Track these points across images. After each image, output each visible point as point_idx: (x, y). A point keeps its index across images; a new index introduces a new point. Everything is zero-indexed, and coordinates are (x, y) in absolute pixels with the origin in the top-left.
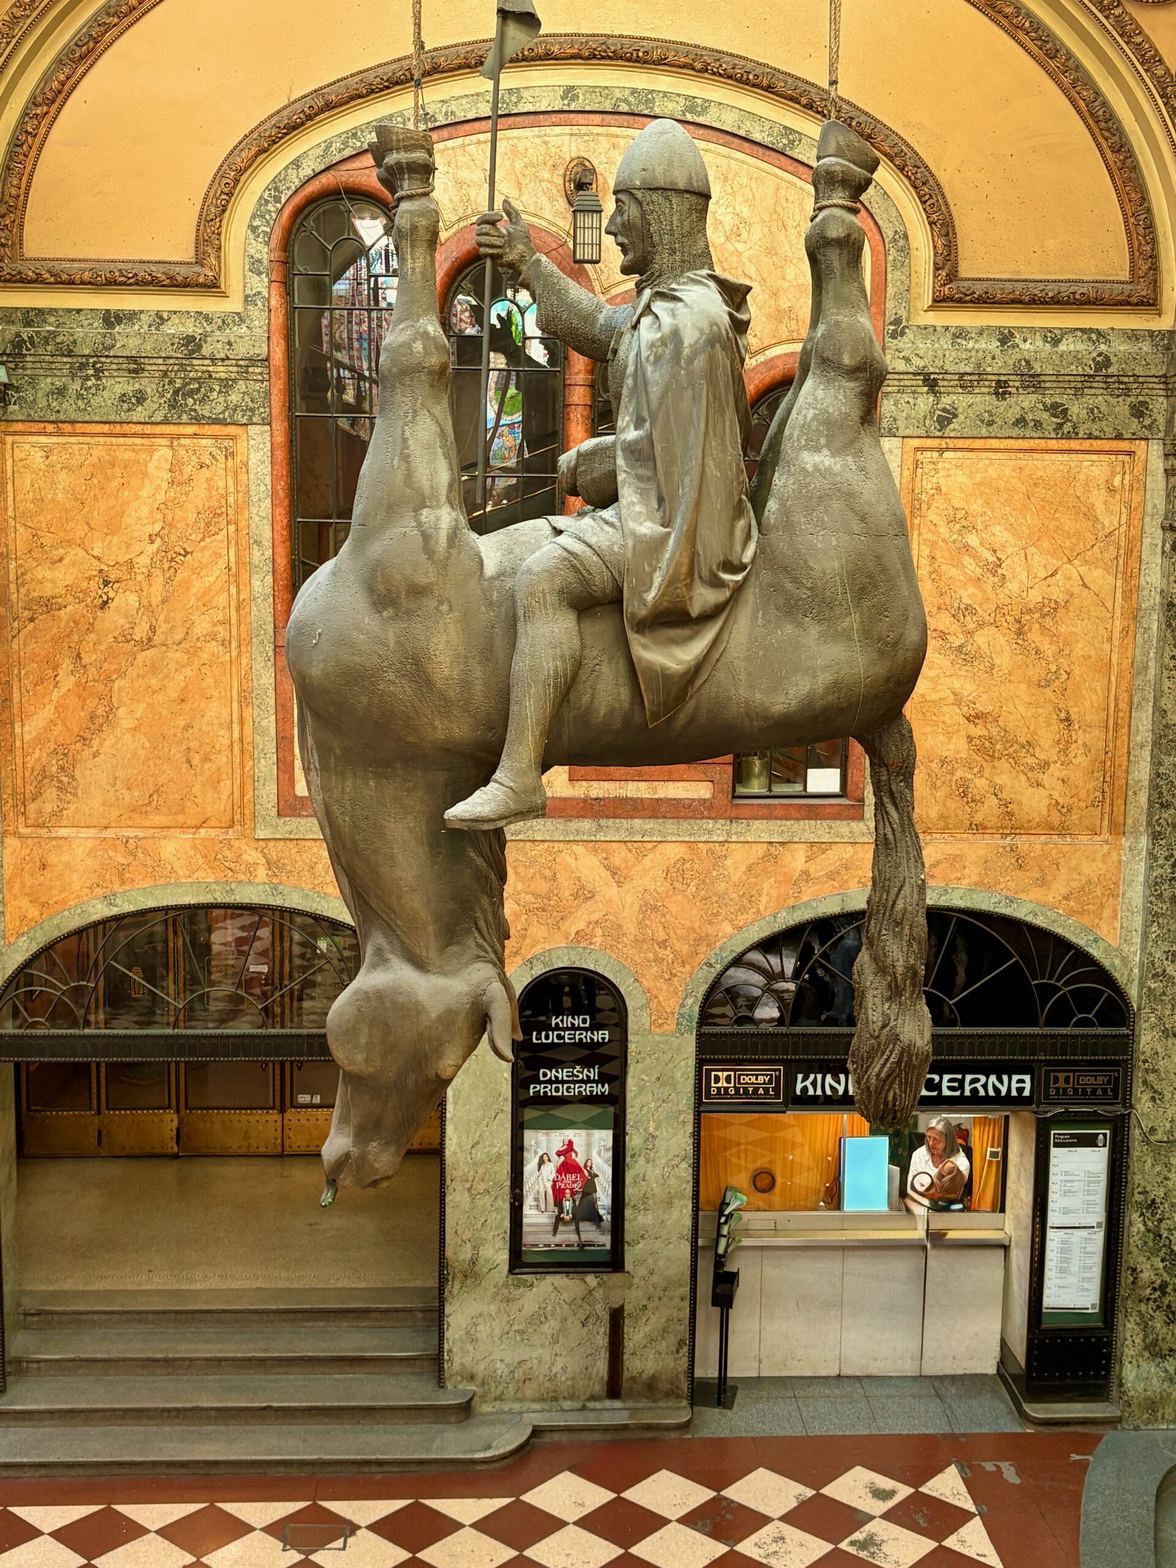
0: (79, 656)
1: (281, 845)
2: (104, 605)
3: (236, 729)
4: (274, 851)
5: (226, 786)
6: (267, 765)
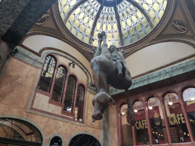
0: (12, 83)
1: (29, 113)
2: (17, 79)
3: (28, 97)
4: (28, 114)
5: (24, 104)
6: (30, 103)
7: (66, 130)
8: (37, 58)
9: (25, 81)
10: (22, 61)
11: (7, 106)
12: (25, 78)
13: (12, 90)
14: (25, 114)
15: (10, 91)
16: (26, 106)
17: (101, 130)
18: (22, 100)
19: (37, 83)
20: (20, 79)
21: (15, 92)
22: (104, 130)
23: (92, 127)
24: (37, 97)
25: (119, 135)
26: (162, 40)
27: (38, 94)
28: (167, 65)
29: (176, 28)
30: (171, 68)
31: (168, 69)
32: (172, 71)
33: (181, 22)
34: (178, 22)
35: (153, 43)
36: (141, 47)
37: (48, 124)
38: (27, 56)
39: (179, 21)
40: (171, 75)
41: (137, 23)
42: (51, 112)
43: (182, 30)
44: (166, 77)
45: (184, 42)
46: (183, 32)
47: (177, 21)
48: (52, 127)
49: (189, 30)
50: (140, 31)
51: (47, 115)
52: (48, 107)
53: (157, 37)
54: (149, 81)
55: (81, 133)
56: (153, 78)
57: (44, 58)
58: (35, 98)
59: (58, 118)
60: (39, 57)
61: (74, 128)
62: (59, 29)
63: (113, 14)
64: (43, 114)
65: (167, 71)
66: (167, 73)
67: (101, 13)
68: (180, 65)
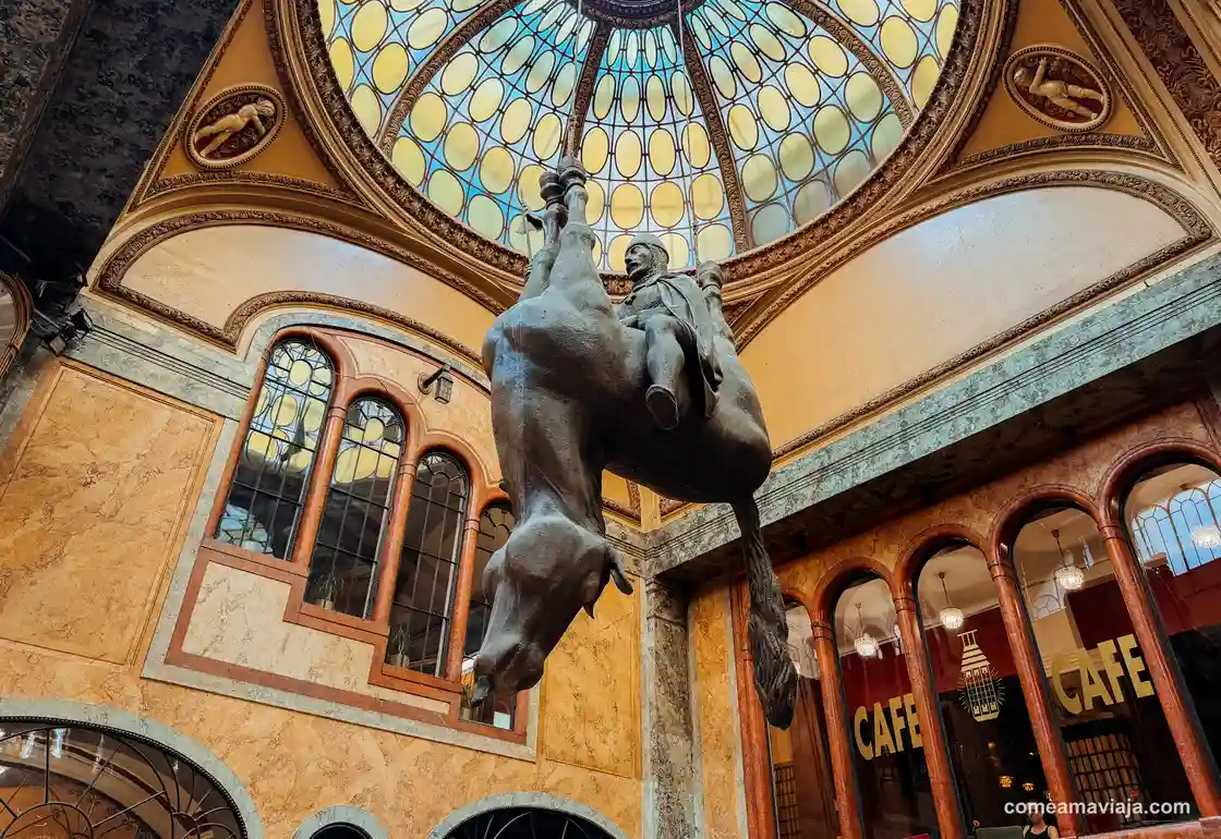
0: (52, 511)
1: (158, 685)
2: (86, 485)
3: (153, 593)
4: (151, 688)
5: (130, 632)
6: (168, 624)
7: (405, 785)
8: (210, 355)
9: (132, 496)
10: (116, 380)
11: (19, 647)
12: (134, 481)
13: (52, 553)
14: (133, 690)
15: (42, 557)
16: (140, 642)
17: (639, 776)
18: (114, 607)
19: (211, 504)
20: (102, 487)
21: (70, 563)
22: (660, 779)
23: (578, 763)
24: (210, 590)
25: (755, 805)
26: (972, 188)
27: (214, 572)
28: (1011, 338)
29: (1042, 104)
30: (1033, 348)
31: (1015, 358)
32: (1041, 368)
33: (1062, 61)
34: (1048, 65)
35: (918, 210)
36: (852, 246)
37: (283, 749)
38: (150, 351)
39: (1051, 58)
40: (1034, 395)
41: (819, 106)
42: (301, 675)
43: (1082, 110)
44: (1008, 412)
45: (1103, 182)
46: (1087, 119)
47: (1040, 57)
48: (312, 768)
49: (1122, 102)
50: (843, 153)
51: (273, 695)
52: (283, 649)
53: (938, 173)
54: (911, 443)
55: (506, 802)
56: (931, 423)
57: (257, 357)
58: (200, 597)
59: (347, 712)
60: (226, 353)
61: (458, 770)
62: (344, 186)
63: (675, 66)
64: (250, 687)
65: (1012, 370)
66: (1013, 383)
67: (601, 72)
68: (1086, 323)
